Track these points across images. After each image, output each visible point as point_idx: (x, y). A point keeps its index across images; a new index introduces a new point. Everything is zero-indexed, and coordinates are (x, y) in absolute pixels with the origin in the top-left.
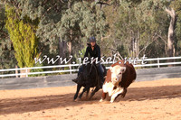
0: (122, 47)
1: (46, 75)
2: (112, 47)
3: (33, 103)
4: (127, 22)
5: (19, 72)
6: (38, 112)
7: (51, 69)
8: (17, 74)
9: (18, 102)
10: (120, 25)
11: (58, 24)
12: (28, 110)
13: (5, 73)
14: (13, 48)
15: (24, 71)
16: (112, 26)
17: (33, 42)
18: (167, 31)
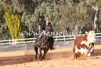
0: (69, 27)
1: (26, 43)
2: (63, 28)
3: (19, 59)
4: (72, 13)
5: (11, 42)
6: (22, 64)
7: (29, 40)
8: (10, 43)
9: (10, 58)
10: (68, 15)
11: (33, 15)
12: (16, 63)
13: (3, 42)
14: (7, 29)
15: (14, 41)
16: (63, 16)
17: (19, 25)
18: (94, 19)
